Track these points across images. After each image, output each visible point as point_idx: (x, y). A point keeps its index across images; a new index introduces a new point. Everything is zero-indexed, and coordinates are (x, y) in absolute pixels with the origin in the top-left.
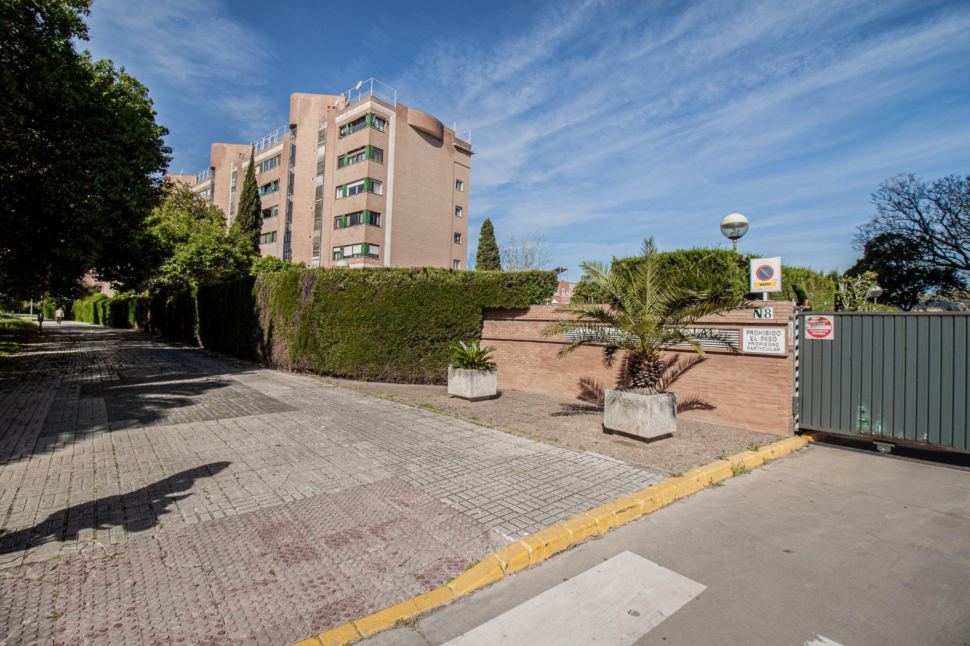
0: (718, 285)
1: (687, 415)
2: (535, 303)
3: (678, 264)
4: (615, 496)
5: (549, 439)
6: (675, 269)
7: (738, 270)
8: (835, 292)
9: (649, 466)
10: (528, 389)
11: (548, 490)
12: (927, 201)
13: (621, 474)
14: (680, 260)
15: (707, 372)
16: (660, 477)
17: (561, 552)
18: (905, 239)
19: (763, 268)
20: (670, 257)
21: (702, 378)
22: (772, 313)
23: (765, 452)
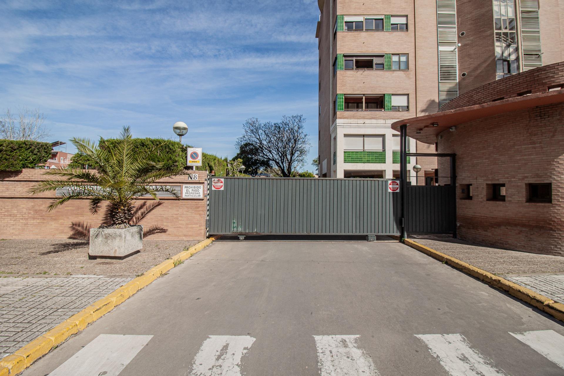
0: (170, 161)
1: (150, 238)
2: (27, 167)
3: (147, 147)
4: (94, 301)
5: (37, 274)
6: (144, 149)
7: (181, 153)
8: (226, 167)
9: (122, 274)
10: (19, 237)
11: (33, 313)
12: (261, 131)
13: (100, 285)
14: (148, 144)
15: (163, 211)
16: (129, 279)
17: (43, 356)
18: (254, 146)
19: (193, 153)
20: (141, 141)
21: (160, 214)
22: (197, 177)
23: (192, 250)
